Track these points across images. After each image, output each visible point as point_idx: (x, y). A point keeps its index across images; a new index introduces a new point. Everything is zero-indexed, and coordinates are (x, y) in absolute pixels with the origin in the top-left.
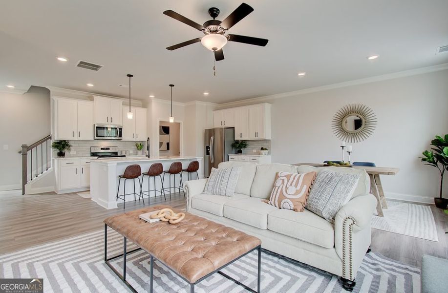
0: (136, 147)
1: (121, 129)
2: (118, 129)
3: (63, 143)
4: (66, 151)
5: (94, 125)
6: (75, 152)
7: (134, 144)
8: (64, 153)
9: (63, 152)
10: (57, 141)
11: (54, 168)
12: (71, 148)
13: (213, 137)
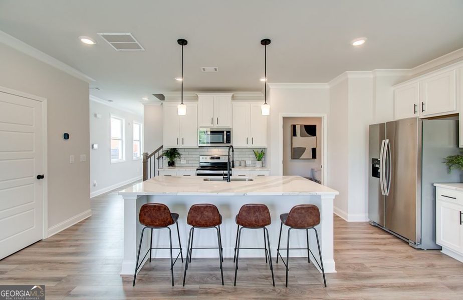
2: (225, 133)
5: (198, 129)
6: (185, 161)
7: (252, 152)
8: (175, 162)
10: (168, 150)
12: (181, 156)
13: (388, 140)
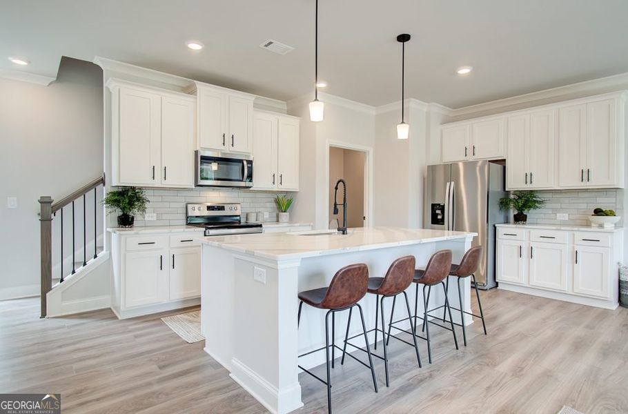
0: (274, 205)
1: (250, 162)
2: (245, 163)
3: (130, 194)
4: (135, 213)
5: (196, 152)
6: (155, 215)
7: (272, 198)
8: (133, 218)
9: (131, 214)
10: (116, 190)
11: (110, 254)
12: (147, 205)
13: (453, 183)
